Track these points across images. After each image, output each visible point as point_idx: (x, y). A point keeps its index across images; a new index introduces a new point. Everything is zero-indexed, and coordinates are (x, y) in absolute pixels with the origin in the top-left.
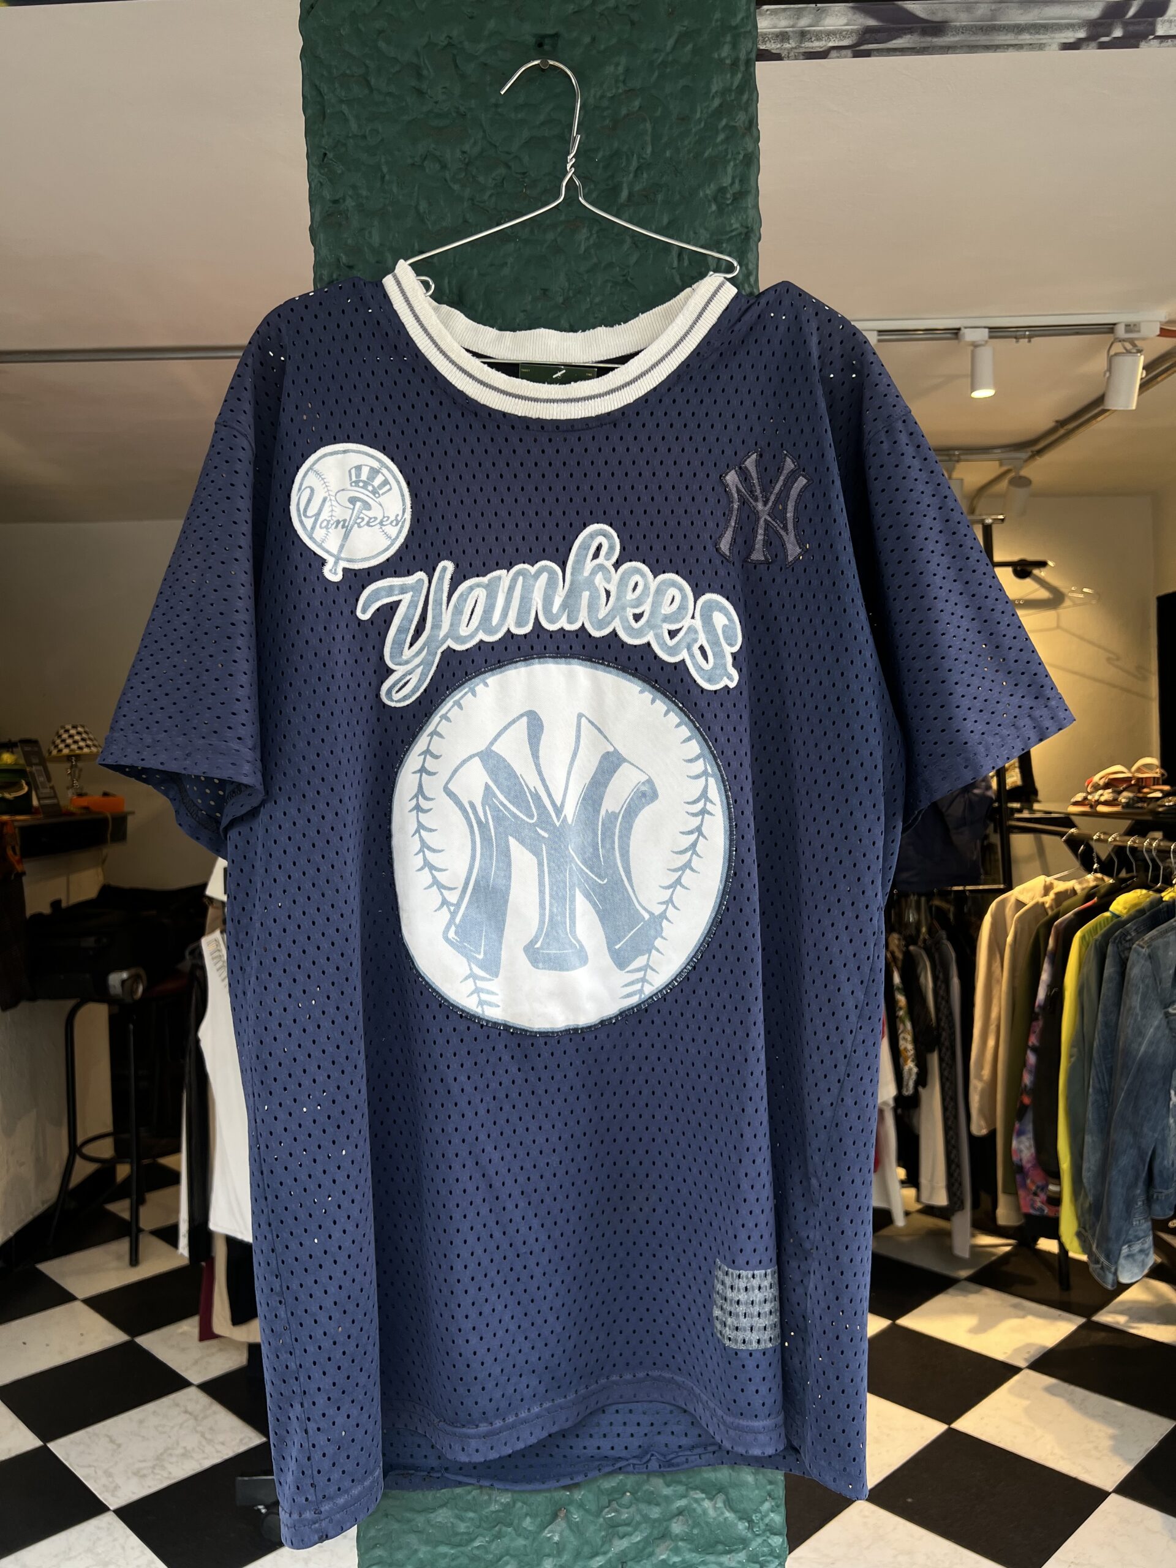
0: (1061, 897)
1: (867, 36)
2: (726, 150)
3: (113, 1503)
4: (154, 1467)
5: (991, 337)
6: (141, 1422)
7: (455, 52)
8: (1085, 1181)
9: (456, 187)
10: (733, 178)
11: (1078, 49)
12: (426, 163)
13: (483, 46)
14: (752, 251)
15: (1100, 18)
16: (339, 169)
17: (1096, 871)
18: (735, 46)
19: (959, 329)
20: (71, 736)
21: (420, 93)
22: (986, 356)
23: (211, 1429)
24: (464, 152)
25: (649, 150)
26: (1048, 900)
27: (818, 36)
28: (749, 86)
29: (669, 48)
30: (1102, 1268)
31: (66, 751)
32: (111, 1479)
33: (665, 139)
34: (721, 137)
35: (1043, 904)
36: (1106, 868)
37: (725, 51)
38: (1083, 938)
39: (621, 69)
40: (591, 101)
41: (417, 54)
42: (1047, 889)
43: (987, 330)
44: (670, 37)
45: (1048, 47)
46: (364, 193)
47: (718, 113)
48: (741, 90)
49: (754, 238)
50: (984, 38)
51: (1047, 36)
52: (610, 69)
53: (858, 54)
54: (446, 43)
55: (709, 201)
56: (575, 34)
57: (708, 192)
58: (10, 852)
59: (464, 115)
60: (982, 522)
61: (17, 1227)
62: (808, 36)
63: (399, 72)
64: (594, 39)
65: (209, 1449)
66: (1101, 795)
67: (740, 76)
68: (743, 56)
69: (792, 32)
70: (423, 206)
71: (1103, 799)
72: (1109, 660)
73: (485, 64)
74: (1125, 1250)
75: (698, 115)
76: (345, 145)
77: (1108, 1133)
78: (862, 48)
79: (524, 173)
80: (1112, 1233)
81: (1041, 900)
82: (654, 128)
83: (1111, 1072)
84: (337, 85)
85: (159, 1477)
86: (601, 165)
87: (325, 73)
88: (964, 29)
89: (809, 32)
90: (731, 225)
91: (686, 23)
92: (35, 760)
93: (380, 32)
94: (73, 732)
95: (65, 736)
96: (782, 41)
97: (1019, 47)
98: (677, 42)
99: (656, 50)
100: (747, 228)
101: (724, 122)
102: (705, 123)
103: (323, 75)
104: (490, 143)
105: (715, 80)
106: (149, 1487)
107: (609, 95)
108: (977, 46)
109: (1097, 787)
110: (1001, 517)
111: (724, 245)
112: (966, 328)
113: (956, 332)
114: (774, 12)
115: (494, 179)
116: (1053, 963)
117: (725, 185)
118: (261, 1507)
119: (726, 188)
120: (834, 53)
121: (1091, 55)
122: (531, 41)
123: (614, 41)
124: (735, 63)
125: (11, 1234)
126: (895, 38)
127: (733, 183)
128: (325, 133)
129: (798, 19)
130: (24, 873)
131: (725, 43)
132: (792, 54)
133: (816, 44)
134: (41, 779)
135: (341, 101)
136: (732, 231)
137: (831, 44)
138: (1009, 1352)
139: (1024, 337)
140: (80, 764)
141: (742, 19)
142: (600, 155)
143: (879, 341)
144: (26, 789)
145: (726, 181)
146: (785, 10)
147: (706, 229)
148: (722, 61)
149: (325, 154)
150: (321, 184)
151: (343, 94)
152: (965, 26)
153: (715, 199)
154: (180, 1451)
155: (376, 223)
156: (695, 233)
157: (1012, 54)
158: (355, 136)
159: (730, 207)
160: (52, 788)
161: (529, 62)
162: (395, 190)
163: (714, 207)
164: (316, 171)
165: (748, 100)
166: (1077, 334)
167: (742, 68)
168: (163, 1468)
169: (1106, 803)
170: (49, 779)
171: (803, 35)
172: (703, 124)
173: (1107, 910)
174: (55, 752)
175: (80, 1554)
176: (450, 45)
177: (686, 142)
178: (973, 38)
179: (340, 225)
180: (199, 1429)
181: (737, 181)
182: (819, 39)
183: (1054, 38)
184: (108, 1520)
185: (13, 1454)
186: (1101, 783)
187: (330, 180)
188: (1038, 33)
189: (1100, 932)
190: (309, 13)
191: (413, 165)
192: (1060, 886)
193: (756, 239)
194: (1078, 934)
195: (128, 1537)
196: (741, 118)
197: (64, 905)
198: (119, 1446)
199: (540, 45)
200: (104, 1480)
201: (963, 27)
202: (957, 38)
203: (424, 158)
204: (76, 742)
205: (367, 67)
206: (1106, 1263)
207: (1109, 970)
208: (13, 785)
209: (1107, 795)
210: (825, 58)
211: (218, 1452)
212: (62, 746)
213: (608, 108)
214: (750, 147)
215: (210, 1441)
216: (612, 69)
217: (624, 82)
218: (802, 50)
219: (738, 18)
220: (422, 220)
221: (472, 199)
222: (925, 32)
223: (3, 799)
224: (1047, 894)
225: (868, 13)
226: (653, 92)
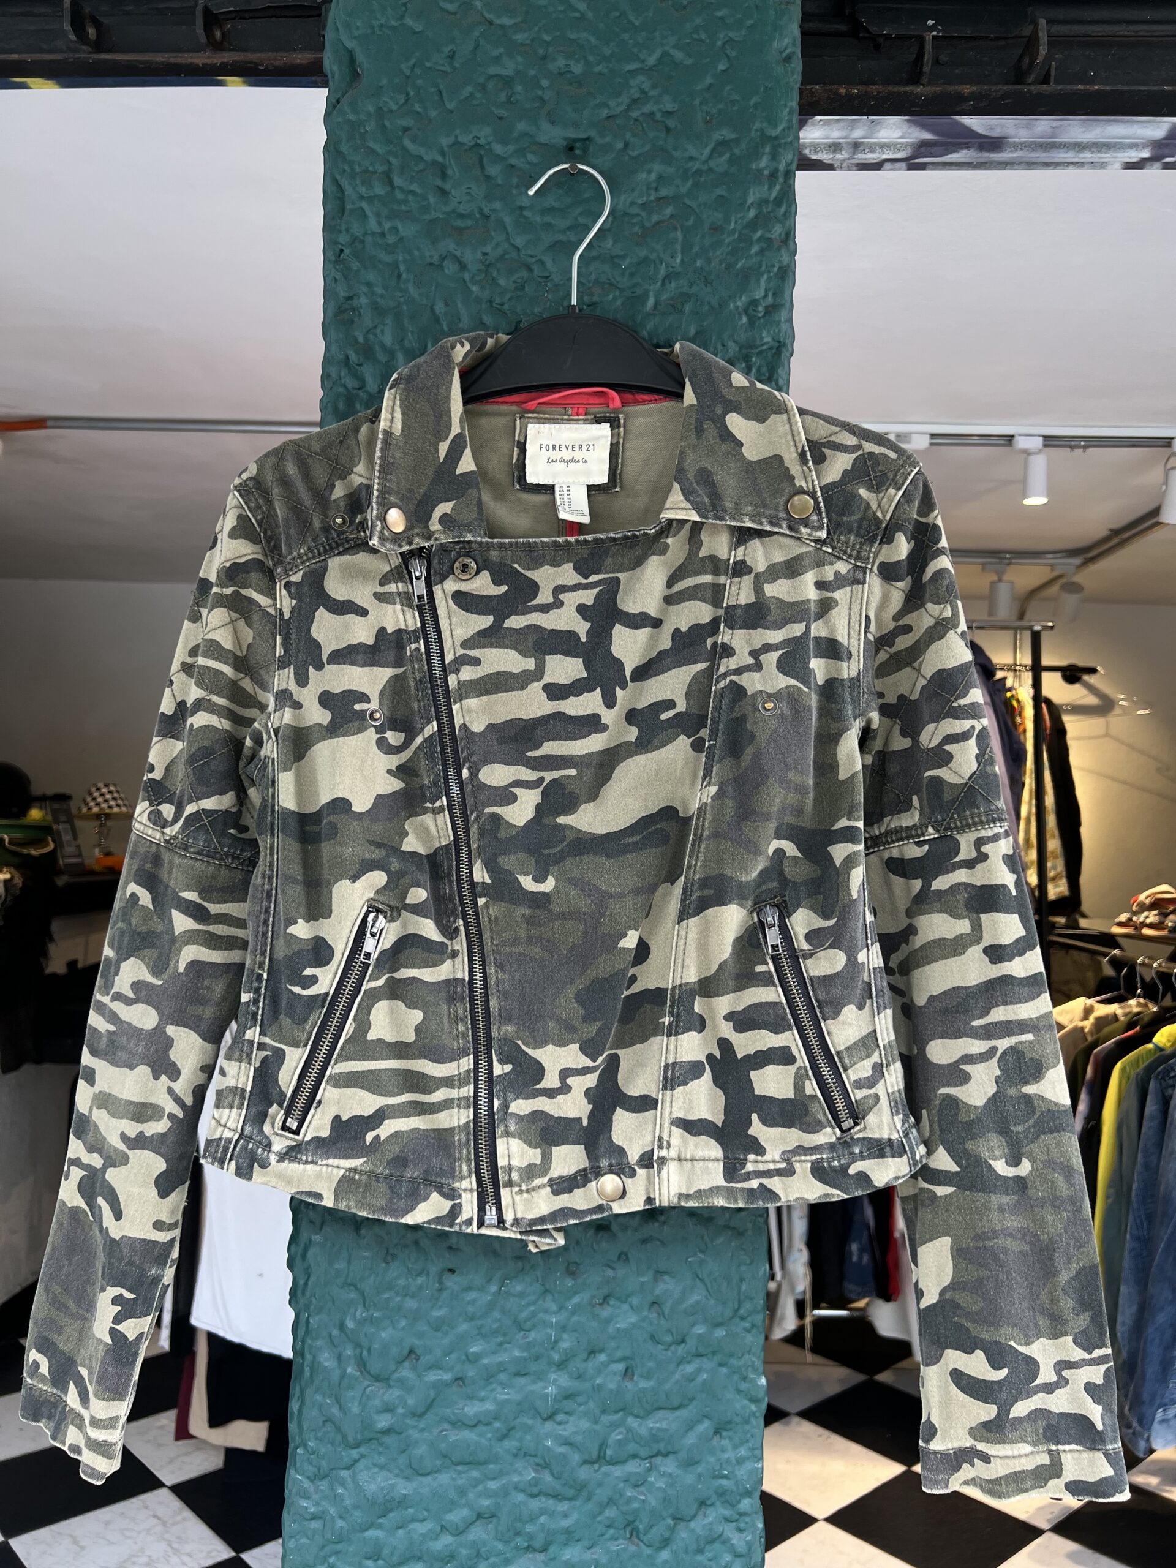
0: (1101, 1022)
1: (923, 149)
2: (761, 261)
5: (1045, 446)
6: (107, 1523)
7: (482, 152)
8: (1119, 1335)
9: (475, 288)
10: (766, 291)
11: (1141, 169)
12: (446, 263)
13: (511, 148)
14: (783, 366)
15: (1165, 139)
16: (355, 265)
17: (1139, 996)
18: (774, 157)
19: (1013, 436)
20: (102, 795)
21: (443, 193)
22: (1039, 464)
23: (179, 1538)
24: (485, 254)
25: (678, 260)
26: (1088, 1025)
27: (872, 148)
28: (787, 198)
29: (704, 158)
30: (1134, 1433)
31: (96, 810)
33: (696, 249)
34: (755, 249)
35: (1082, 1028)
36: (1151, 993)
37: (764, 162)
38: (1123, 1070)
39: (653, 176)
40: (620, 207)
41: (443, 153)
42: (1088, 1012)
43: (1041, 438)
44: (706, 146)
45: (1109, 167)
46: (379, 290)
47: (753, 225)
48: (778, 202)
49: (785, 353)
50: (1044, 155)
51: (1108, 155)
52: (642, 176)
53: (912, 167)
54: (472, 143)
55: (740, 314)
56: (607, 139)
57: (739, 304)
59: (487, 217)
60: (1030, 628)
62: (861, 148)
63: (422, 171)
64: (626, 145)
66: (1147, 917)
67: (778, 187)
68: (782, 167)
69: (845, 143)
70: (439, 307)
71: (1148, 921)
72: (1158, 770)
73: (513, 166)
74: (1159, 1414)
75: (732, 226)
76: (363, 242)
77: (1146, 1285)
78: (917, 161)
79: (547, 277)
80: (1146, 1396)
81: (1081, 1024)
82: (685, 237)
83: (1150, 1218)
84: (358, 182)
86: (627, 272)
87: (347, 169)
88: (1022, 146)
89: (862, 143)
90: (762, 339)
91: (724, 132)
92: (63, 818)
93: (406, 129)
94: (104, 790)
95: (96, 794)
96: (835, 151)
97: (1079, 165)
98: (713, 151)
99: (691, 158)
100: (779, 342)
101: (759, 234)
102: (740, 234)
103: (344, 171)
104: (513, 245)
105: (751, 191)
107: (640, 201)
108: (1036, 163)
109: (1143, 908)
110: (1050, 624)
111: (754, 359)
112: (1019, 435)
113: (1009, 439)
114: (826, 123)
115: (515, 282)
116: (1091, 1093)
117: (757, 297)
119: (757, 300)
120: (887, 165)
121: (1154, 174)
122: (561, 144)
123: (648, 147)
124: (773, 175)
126: (951, 153)
127: (766, 296)
128: (343, 228)
129: (851, 131)
131: (764, 154)
132: (845, 165)
133: (869, 156)
134: (67, 837)
135: (362, 198)
136: (763, 345)
137: (885, 156)
138: (1032, 1510)
139: (1079, 447)
140: (109, 823)
141: (784, 130)
142: (627, 262)
143: (932, 444)
144: (52, 846)
145: (759, 294)
146: (838, 120)
147: (735, 342)
148: (760, 171)
149: (342, 251)
150: (336, 280)
151: (364, 190)
152: (1024, 143)
153: (746, 311)
154: (145, 1559)
155: (389, 321)
156: (723, 345)
157: (1072, 172)
158: (373, 234)
159: (762, 321)
160: (78, 847)
161: (558, 165)
162: (411, 289)
163: (745, 320)
164: (331, 266)
165: (786, 212)
166: (1134, 446)
167: (781, 180)
169: (1151, 926)
170: (75, 837)
171: (856, 146)
172: (736, 235)
173: (1150, 1041)
174: (84, 810)
176: (477, 145)
177: (718, 253)
178: (1033, 155)
179: (352, 322)
180: (167, 1536)
181: (770, 294)
182: (872, 151)
183: (1116, 158)
186: (1147, 902)
187: (345, 277)
188: (1099, 152)
189: (1142, 1066)
190: (334, 107)
191: (432, 264)
192: (1102, 1010)
193: (788, 354)
194: (1119, 1065)
196: (777, 231)
197: (80, 965)
198: (83, 1548)
199: (571, 149)
201: (1021, 144)
202: (1015, 155)
203: (443, 258)
204: (106, 801)
205: (390, 163)
206: (1138, 1428)
207: (1151, 1107)
208: (39, 842)
209: (1152, 917)
210: (879, 169)
212: (92, 804)
213: (638, 215)
214: (786, 260)
215: (176, 1552)
216: (644, 175)
217: (656, 189)
218: (856, 161)
219: (780, 128)
220: (437, 320)
221: (491, 301)
222: (981, 147)
223: (29, 855)
224: (1086, 1017)
225: (924, 127)
226: (688, 202)
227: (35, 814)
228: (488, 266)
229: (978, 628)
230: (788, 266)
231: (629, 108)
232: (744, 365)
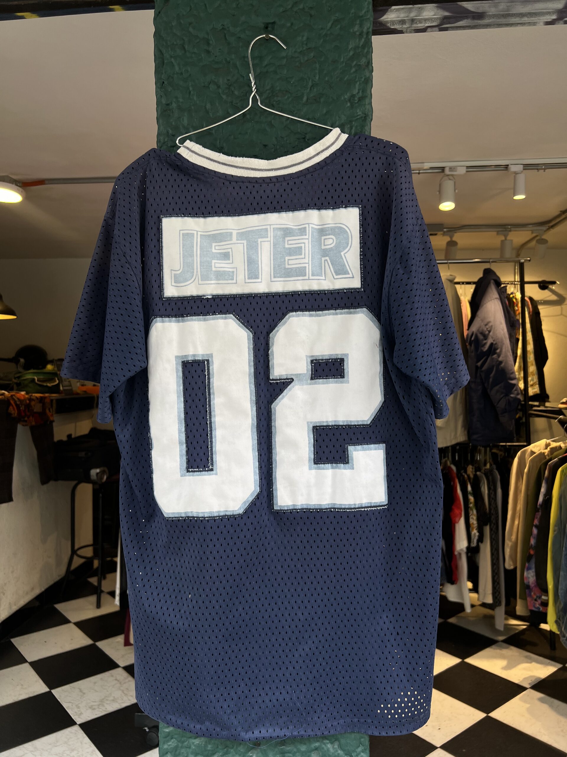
0: (553, 450)
1: (445, 20)
2: (356, 76)
3: (79, 721)
4: (99, 705)
5: (524, 169)
6: (95, 683)
7: (226, 32)
8: (560, 594)
9: (224, 97)
10: (359, 90)
11: (553, 24)
12: (211, 85)
13: (239, 29)
14: (367, 125)
15: (563, 8)
16: (170, 89)
18: (361, 25)
19: (508, 165)
21: (208, 52)
22: (521, 178)
23: (127, 689)
24: (228, 80)
25: (317, 78)
26: (547, 451)
27: (420, 21)
28: (368, 45)
29: (328, 27)
30: (566, 639)
32: (79, 710)
33: (325, 72)
34: (353, 70)
35: (544, 453)
37: (356, 28)
38: (562, 471)
39: (305, 38)
40: (290, 54)
41: (208, 34)
42: (547, 445)
43: (522, 166)
44: (329, 22)
45: (538, 25)
46: (181, 100)
47: (352, 59)
48: (363, 47)
49: (368, 120)
50: (504, 20)
51: (536, 19)
52: (299, 38)
53: (441, 30)
54: (221, 28)
55: (346, 102)
56: (283, 22)
57: (346, 97)
58: (47, 411)
59: (229, 62)
60: (519, 261)
61: (46, 586)
62: (415, 21)
63: (199, 42)
64: (292, 24)
65: (125, 698)
67: (363, 40)
68: (365, 30)
69: (408, 19)
70: (208, 106)
73: (240, 38)
75: (342, 60)
76: (173, 78)
78: (443, 26)
81: (543, 451)
82: (320, 66)
84: (170, 49)
85: (101, 710)
86: (294, 85)
87: (164, 44)
88: (494, 16)
89: (415, 19)
90: (357, 113)
91: (337, 15)
93: (190, 24)
96: (402, 24)
97: (523, 24)
98: (332, 24)
99: (322, 29)
100: (365, 114)
101: (355, 63)
102: (345, 63)
104: (241, 76)
105: (351, 43)
106: (96, 715)
107: (299, 51)
108: (501, 24)
110: (529, 259)
111: (354, 123)
112: (511, 165)
113: (506, 167)
114: (397, 10)
115: (242, 92)
116: (547, 483)
117: (354, 93)
118: (146, 728)
119: (354, 95)
120: (429, 29)
121: (560, 27)
122: (262, 26)
123: (302, 25)
124: (361, 34)
125: (43, 590)
126: (459, 21)
127: (358, 92)
128: (164, 72)
129: (410, 13)
130: (53, 421)
131: (356, 24)
132: (408, 30)
133: (420, 25)
135: (171, 57)
136: (358, 116)
137: (427, 25)
138: (521, 679)
139: (542, 169)
141: (365, 12)
142: (293, 80)
143: (467, 171)
144: (57, 382)
146: (403, 8)
147: (344, 115)
148: (354, 33)
149: (163, 82)
150: (161, 96)
151: (172, 53)
152: (494, 15)
153: (349, 100)
154: (112, 698)
155: (186, 114)
156: (339, 117)
157: (520, 28)
158: (177, 73)
159: (357, 104)
160: (70, 381)
161: (259, 36)
162: (195, 98)
163: (349, 104)
164: (159, 90)
165: (367, 52)
167: (365, 36)
168: (103, 706)
171: (413, 21)
172: (344, 64)
175: (61, 744)
176: (223, 28)
177: (336, 73)
178: (498, 20)
179: (169, 115)
180: (122, 688)
181: (361, 91)
182: (421, 23)
183: (540, 20)
184: (76, 729)
185: (35, 694)
187: (166, 94)
188: (532, 17)
190: (158, 15)
191: (204, 86)
192: (554, 445)
193: (370, 120)
194: (560, 469)
195: (84, 738)
196: (363, 61)
197: (73, 436)
199: (267, 28)
200: (76, 710)
203: (209, 83)
205: (183, 40)
208: (52, 380)
210: (425, 32)
211: (129, 700)
213: (298, 57)
214: (367, 74)
215: (126, 695)
216: (300, 38)
217: (306, 44)
218: (413, 28)
219: (363, 12)
220: (207, 112)
221: (232, 102)
222: (474, 18)
223: (47, 386)
224: (546, 448)
225: (445, 9)
226: (320, 49)
227: (49, 367)
228: (230, 86)
229: (492, 262)
230: (369, 77)
231: (292, 7)
232: (349, 126)
